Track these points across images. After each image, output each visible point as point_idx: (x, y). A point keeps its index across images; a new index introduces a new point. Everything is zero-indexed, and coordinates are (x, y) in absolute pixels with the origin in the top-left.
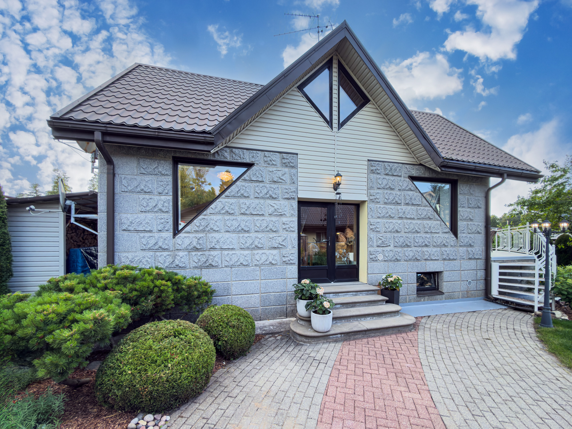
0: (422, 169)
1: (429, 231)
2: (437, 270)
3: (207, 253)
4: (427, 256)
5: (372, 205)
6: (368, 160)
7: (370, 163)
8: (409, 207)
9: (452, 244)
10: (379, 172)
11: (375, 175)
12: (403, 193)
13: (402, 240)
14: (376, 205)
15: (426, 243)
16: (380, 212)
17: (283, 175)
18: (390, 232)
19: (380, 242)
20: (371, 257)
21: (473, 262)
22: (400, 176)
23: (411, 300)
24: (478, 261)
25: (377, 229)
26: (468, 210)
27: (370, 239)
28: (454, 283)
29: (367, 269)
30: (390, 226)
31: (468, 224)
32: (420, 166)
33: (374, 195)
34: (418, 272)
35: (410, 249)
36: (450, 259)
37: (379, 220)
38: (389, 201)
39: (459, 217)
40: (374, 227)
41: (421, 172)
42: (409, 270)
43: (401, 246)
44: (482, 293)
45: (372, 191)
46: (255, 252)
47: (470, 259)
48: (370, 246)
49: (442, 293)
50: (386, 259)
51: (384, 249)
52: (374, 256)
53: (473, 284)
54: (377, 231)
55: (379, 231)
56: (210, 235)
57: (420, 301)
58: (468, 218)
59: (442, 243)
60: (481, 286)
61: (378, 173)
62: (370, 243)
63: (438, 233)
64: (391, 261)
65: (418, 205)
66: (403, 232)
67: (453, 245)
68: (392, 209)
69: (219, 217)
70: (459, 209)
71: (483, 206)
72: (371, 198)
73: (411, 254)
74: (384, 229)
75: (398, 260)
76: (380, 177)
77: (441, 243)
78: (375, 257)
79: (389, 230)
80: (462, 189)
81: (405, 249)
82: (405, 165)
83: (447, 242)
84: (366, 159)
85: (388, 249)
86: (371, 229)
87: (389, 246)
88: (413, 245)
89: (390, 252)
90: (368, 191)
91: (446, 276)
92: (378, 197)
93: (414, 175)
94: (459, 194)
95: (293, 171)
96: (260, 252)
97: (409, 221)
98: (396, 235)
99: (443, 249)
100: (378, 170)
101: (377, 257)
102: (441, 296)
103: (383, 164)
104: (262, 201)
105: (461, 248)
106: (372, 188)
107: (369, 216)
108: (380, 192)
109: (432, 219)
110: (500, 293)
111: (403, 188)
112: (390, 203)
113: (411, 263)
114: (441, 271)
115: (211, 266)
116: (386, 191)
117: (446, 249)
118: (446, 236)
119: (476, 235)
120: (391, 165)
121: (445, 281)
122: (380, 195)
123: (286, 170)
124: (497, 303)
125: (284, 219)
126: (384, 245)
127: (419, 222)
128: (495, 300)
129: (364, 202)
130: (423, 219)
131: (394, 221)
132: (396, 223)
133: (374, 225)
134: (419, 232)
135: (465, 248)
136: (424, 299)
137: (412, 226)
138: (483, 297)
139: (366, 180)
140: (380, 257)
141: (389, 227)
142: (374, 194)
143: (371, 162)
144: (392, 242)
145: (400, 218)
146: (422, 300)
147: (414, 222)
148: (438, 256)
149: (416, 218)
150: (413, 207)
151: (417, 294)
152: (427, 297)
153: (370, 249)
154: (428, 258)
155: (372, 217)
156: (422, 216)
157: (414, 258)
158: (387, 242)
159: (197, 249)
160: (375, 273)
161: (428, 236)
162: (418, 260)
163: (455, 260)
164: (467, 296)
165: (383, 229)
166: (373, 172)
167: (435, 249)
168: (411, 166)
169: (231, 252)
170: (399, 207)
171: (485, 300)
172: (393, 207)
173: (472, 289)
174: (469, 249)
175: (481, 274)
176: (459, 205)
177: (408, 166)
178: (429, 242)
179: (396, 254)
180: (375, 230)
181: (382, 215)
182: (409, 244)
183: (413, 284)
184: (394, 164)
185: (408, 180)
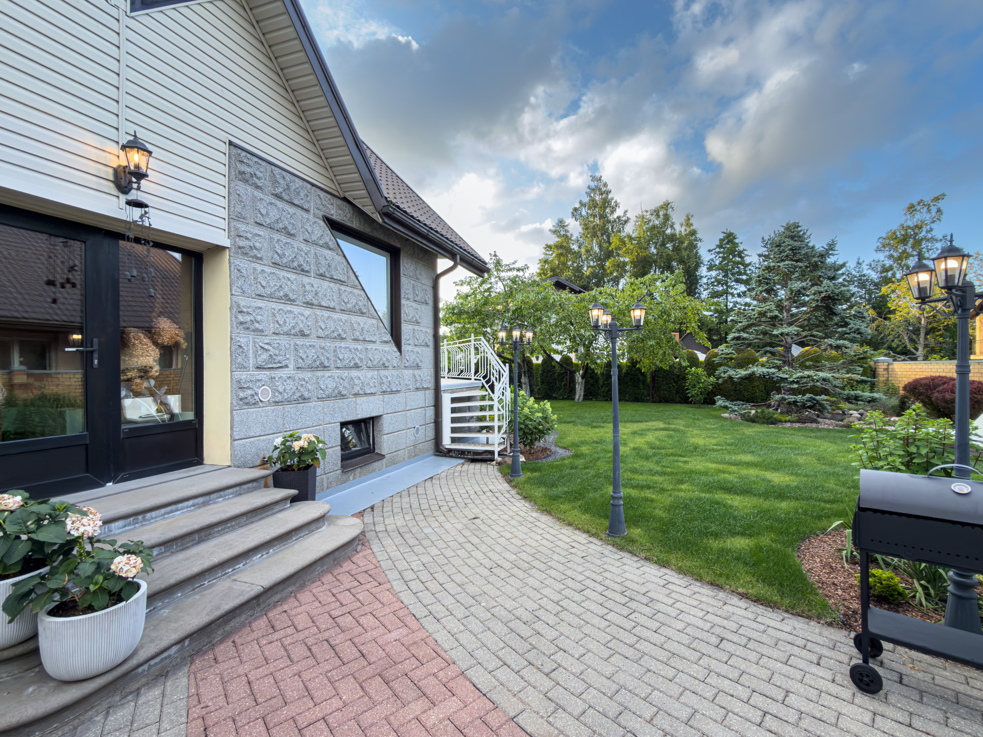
0: (347, 211)
1: (361, 338)
2: (374, 414)
4: (358, 388)
5: (243, 263)
6: (231, 143)
7: (235, 151)
8: (326, 284)
9: (395, 362)
10: (259, 183)
11: (249, 189)
12: (313, 249)
13: (312, 353)
14: (253, 265)
15: (357, 361)
16: (264, 284)
18: (287, 334)
19: (265, 356)
20: (242, 395)
21: (420, 394)
22: (307, 211)
23: (331, 483)
24: (427, 392)
25: (257, 325)
26: (414, 305)
27: (237, 350)
28: (398, 435)
29: (232, 428)
30: (287, 320)
31: (414, 330)
32: (344, 203)
33: (247, 238)
34: (343, 420)
35: (327, 374)
36: (392, 392)
37: (260, 303)
38: (285, 261)
39: (402, 315)
40: (248, 318)
41: (346, 216)
42: (327, 420)
43: (311, 368)
44: (431, 445)
45: (242, 227)
47: (417, 389)
48: (237, 366)
49: (382, 456)
50: (280, 398)
51: (273, 373)
52: (249, 392)
53: (422, 430)
54: (256, 330)
55: (262, 331)
57: (347, 480)
58: (414, 319)
59: (381, 362)
60: (431, 434)
61: (257, 187)
62: (240, 360)
63: (375, 342)
64: (289, 402)
65: (342, 282)
66: (314, 336)
67: (395, 365)
68: (291, 281)
70: (403, 302)
71: (431, 302)
72: (241, 243)
73: (331, 385)
74: (272, 327)
75: (305, 399)
76: (262, 196)
77: (379, 362)
78: (252, 396)
79: (285, 329)
80: (407, 266)
81: (319, 374)
82: (317, 189)
83: (387, 360)
84: (226, 138)
85: (284, 373)
86: (241, 323)
87: (286, 366)
88: (332, 366)
89: (288, 382)
90: (232, 224)
91: (387, 424)
92: (257, 245)
93: (334, 217)
94: (402, 275)
97: (326, 314)
98: (300, 341)
99: (383, 373)
100: (259, 178)
101: (257, 394)
102: (380, 462)
103: (269, 167)
105: (406, 372)
106: (240, 218)
107: (234, 288)
108: (261, 233)
109: (365, 313)
110: (454, 440)
111: (314, 238)
112: (286, 267)
113: (331, 403)
114: (380, 414)
116: (276, 236)
117: (386, 373)
118: (386, 349)
119: (424, 348)
120: (288, 177)
121: (386, 432)
122: (262, 239)
124: (451, 457)
126: (274, 366)
127: (344, 317)
128: (448, 453)
129: (218, 249)
130: (350, 312)
131: (296, 310)
132: (300, 316)
133: (248, 313)
134: (345, 338)
135: (411, 371)
136: (355, 474)
137: (331, 325)
138: (432, 452)
139: (225, 192)
140: (265, 394)
141: (285, 322)
142: (249, 235)
143: (240, 151)
144: (292, 358)
145: (309, 304)
146: (351, 478)
147: (336, 316)
148: (375, 386)
149: (337, 307)
150: (332, 285)
151: (342, 467)
152: (359, 469)
153: (238, 375)
154: (360, 392)
155: (244, 292)
156: (349, 306)
157: (336, 391)
158: (280, 358)
160: (252, 434)
161: (359, 347)
162: (342, 396)
163: (398, 391)
164: (415, 454)
165: (272, 325)
166: (243, 177)
167: (370, 374)
168: (329, 196)
170: (306, 280)
171: (436, 455)
172: (293, 276)
173: (420, 441)
174: (417, 372)
175: (431, 412)
176: (402, 295)
177: (322, 194)
178: (361, 360)
179: (302, 385)
180: (252, 327)
181: (268, 291)
182: (326, 364)
183: (334, 449)
184: (294, 178)
185: (322, 223)
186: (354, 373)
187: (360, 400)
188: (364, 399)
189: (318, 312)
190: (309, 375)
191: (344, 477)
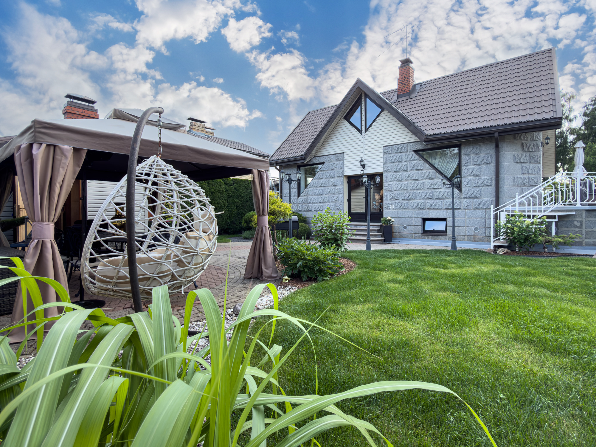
1: (431, 188)
3: (308, 205)
4: (429, 206)
5: (386, 174)
8: (414, 172)
10: (390, 152)
11: (388, 155)
12: (408, 163)
13: (407, 195)
15: (428, 196)
17: (336, 165)
18: (399, 190)
19: (391, 197)
20: (385, 207)
21: (480, 211)
22: (407, 152)
23: (417, 237)
24: (487, 210)
26: (473, 167)
27: (384, 196)
28: (458, 228)
31: (473, 179)
34: (422, 217)
35: (414, 201)
37: (391, 183)
39: (462, 174)
41: (423, 146)
42: (415, 216)
43: (407, 199)
45: (386, 165)
46: (325, 204)
47: (476, 208)
48: (385, 200)
49: (447, 235)
50: (396, 208)
51: (395, 201)
52: (387, 206)
53: (481, 229)
55: (391, 190)
56: (309, 197)
57: (424, 238)
58: (473, 174)
59: (444, 196)
62: (385, 198)
63: (440, 189)
64: (400, 209)
65: (421, 170)
66: (408, 190)
67: (456, 197)
68: (400, 175)
69: (312, 189)
70: (463, 167)
72: (385, 170)
73: (416, 205)
74: (394, 189)
75: (405, 209)
76: (391, 155)
77: (442, 196)
80: (466, 150)
81: (410, 201)
82: (410, 144)
83: (448, 195)
84: (382, 146)
85: (397, 201)
86: (386, 189)
87: (398, 199)
88: (416, 199)
89: (399, 203)
90: (384, 166)
91: (449, 222)
92: (390, 168)
93: (418, 149)
94: (462, 155)
95: (341, 162)
96: (327, 204)
97: (413, 182)
98: (403, 192)
99: (445, 200)
101: (389, 207)
102: (444, 237)
103: (393, 147)
104: (328, 180)
105: (465, 200)
106: (386, 163)
109: (433, 178)
111: (409, 159)
112: (398, 171)
113: (416, 211)
114: (444, 217)
115: (309, 211)
116: (395, 164)
117: (449, 200)
118: (447, 191)
119: (484, 188)
120: (398, 146)
121: (449, 226)
123: (338, 162)
125: (337, 187)
126: (394, 199)
127: (422, 181)
131: (401, 183)
132: (403, 184)
133: (387, 186)
134: (422, 189)
135: (470, 200)
137: (416, 185)
139: (382, 159)
140: (392, 207)
141: (398, 187)
142: (387, 167)
143: (385, 147)
144: (400, 197)
145: (406, 180)
146: (427, 238)
147: (417, 182)
148: (440, 206)
149: (419, 179)
150: (417, 172)
151: (422, 233)
152: (431, 237)
153: (385, 202)
154: (431, 208)
155: (386, 181)
156: (424, 177)
157: (418, 207)
158: (396, 197)
159: (305, 203)
161: (430, 191)
162: (421, 209)
163: (459, 209)
164: (474, 240)
166: (386, 153)
167: (436, 201)
169: (316, 204)
170: (405, 173)
172: (400, 173)
173: (480, 235)
174: (475, 200)
175: (490, 221)
176: (462, 165)
178: (431, 196)
179: (403, 205)
180: (388, 190)
181: (392, 179)
182: (413, 198)
183: (418, 226)
184: (401, 145)
186: (428, 201)
187: (431, 211)
188: (434, 211)
189: (410, 182)
190: (407, 201)
191: (422, 237)
